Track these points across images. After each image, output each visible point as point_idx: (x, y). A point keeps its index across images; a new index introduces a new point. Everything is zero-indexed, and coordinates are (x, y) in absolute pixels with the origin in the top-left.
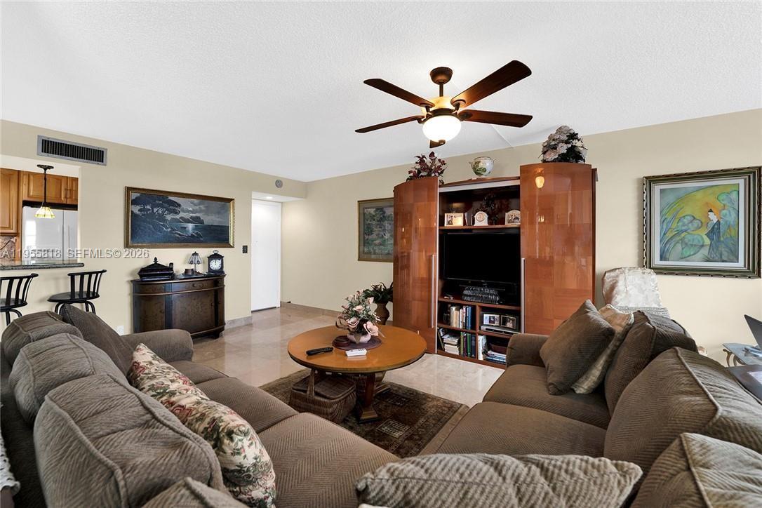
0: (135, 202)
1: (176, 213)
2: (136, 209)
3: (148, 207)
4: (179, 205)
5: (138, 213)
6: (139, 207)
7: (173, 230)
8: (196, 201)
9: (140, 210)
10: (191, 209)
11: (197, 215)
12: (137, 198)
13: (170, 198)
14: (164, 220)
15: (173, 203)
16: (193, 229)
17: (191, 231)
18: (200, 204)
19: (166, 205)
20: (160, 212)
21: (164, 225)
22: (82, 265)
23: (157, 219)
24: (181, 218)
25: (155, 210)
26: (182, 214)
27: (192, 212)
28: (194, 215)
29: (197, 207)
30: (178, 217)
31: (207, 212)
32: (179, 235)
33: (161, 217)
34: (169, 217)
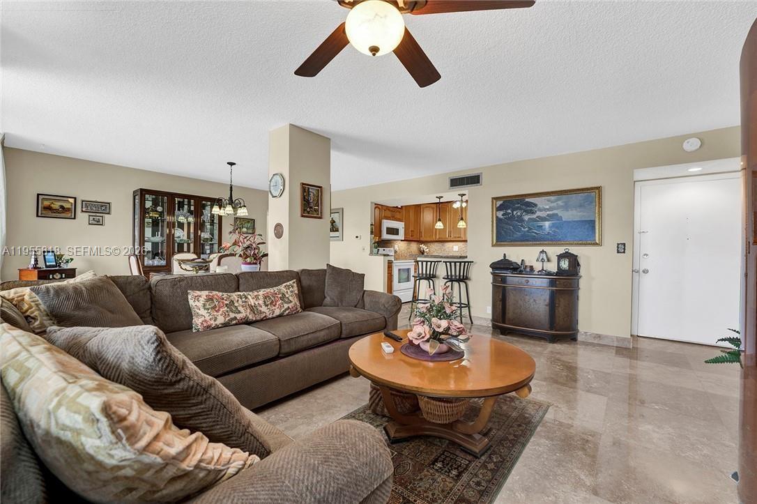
0: (499, 209)
1: (533, 213)
2: (500, 214)
3: (509, 211)
4: (536, 205)
5: (502, 217)
6: (502, 213)
7: (530, 229)
8: (552, 198)
9: (503, 215)
10: (547, 207)
11: (555, 212)
12: (500, 205)
13: (527, 200)
14: (523, 221)
15: (529, 204)
16: (550, 227)
17: (547, 230)
18: (556, 201)
19: (524, 207)
20: (519, 214)
21: (522, 226)
22: (466, 257)
23: (517, 221)
24: (537, 217)
25: (515, 213)
26: (538, 214)
27: (548, 210)
28: (551, 212)
29: (555, 204)
30: (534, 216)
31: (566, 207)
32: (535, 233)
33: (520, 219)
34: (526, 218)
